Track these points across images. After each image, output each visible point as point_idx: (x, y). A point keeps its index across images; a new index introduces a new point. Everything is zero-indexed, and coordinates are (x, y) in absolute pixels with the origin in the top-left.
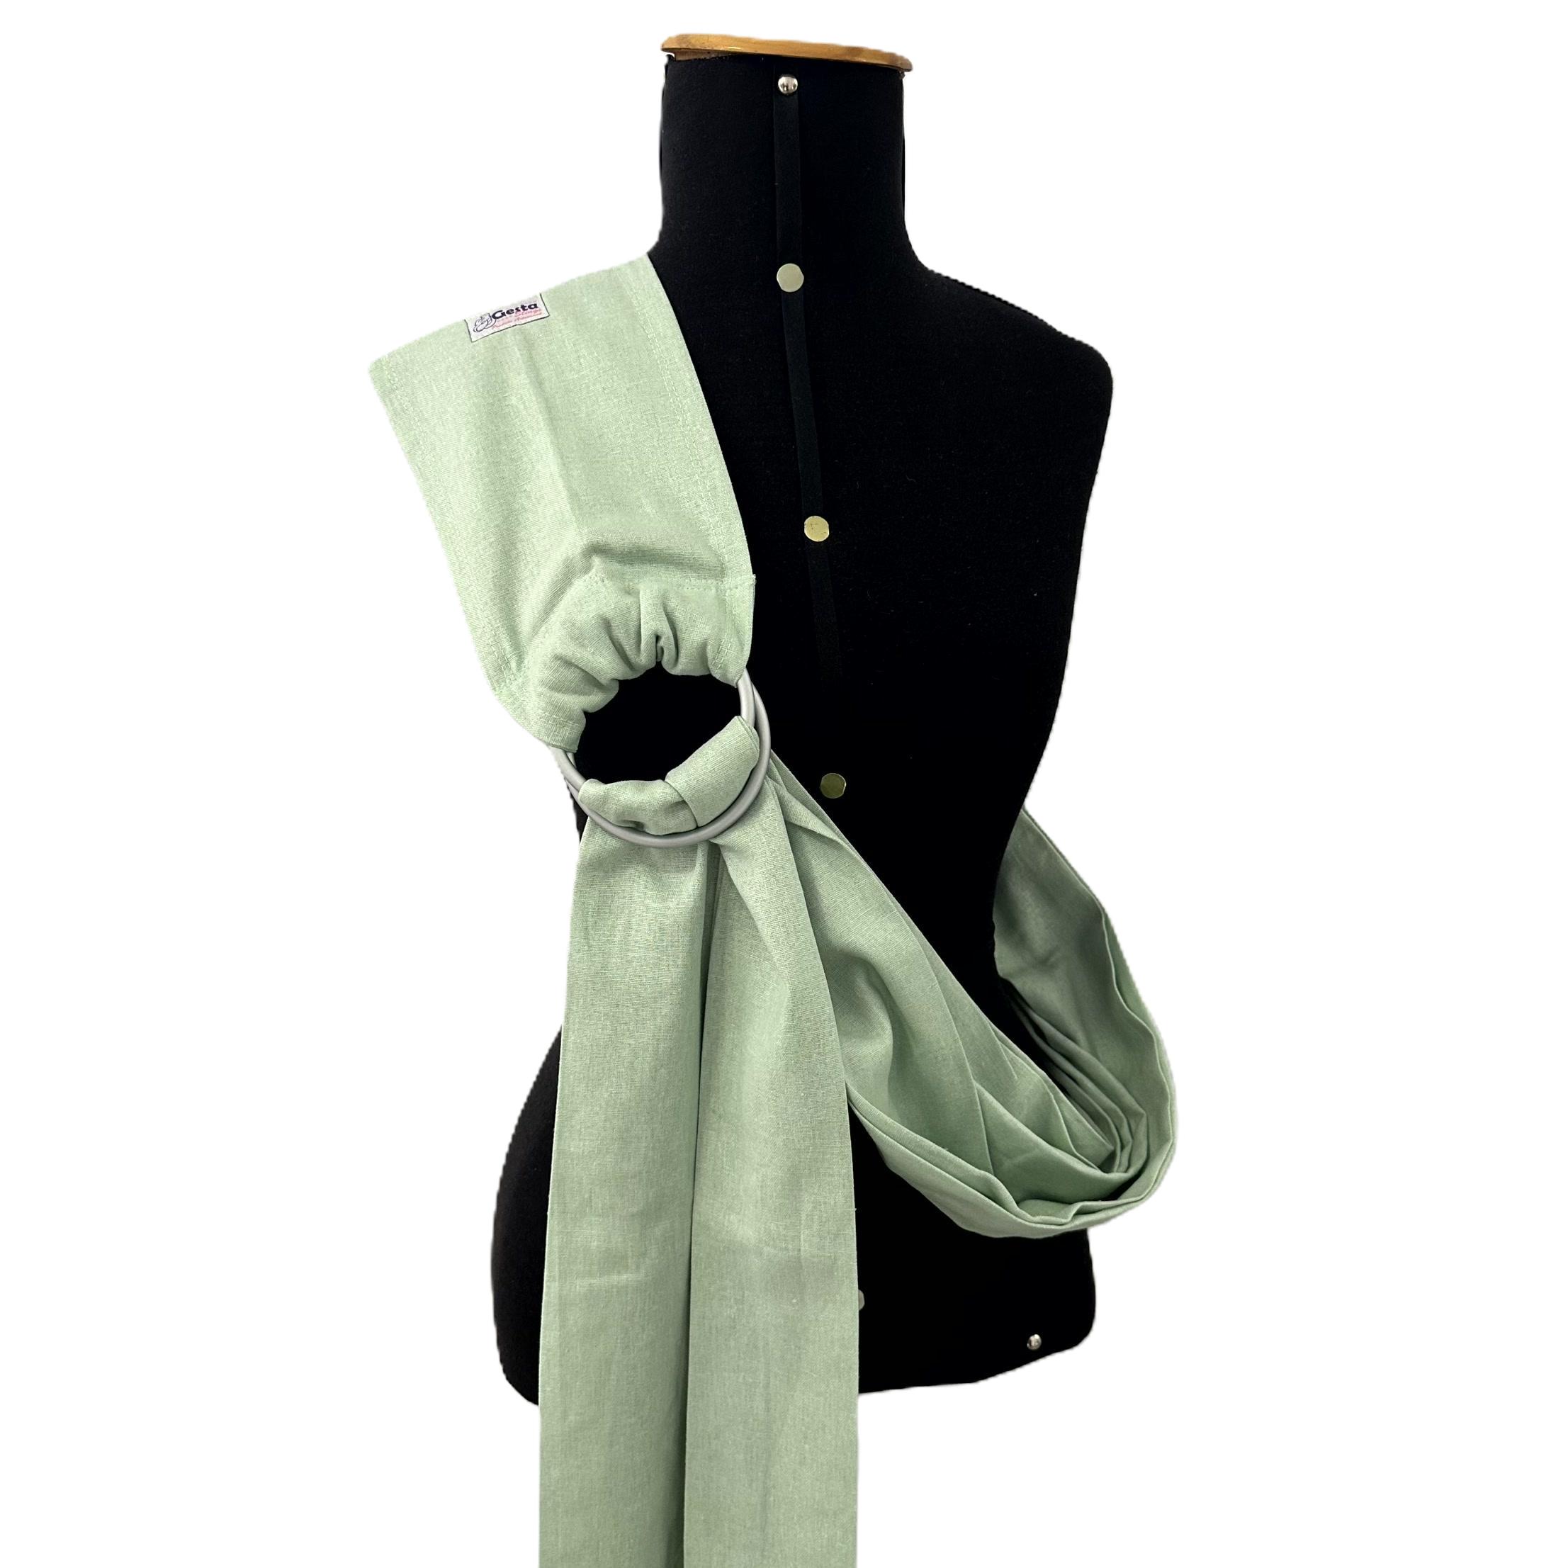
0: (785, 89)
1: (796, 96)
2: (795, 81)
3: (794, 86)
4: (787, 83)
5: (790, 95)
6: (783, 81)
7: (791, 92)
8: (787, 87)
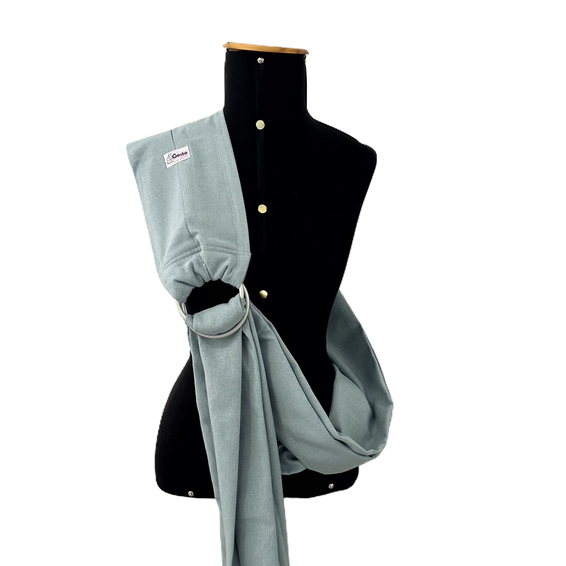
0: (260, 62)
1: (263, 64)
2: (263, 59)
3: (263, 61)
4: (260, 60)
5: (262, 64)
6: (259, 59)
7: (262, 63)
8: (261, 61)
